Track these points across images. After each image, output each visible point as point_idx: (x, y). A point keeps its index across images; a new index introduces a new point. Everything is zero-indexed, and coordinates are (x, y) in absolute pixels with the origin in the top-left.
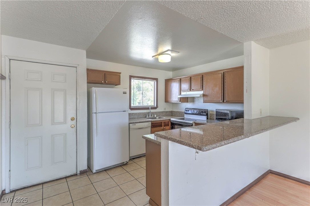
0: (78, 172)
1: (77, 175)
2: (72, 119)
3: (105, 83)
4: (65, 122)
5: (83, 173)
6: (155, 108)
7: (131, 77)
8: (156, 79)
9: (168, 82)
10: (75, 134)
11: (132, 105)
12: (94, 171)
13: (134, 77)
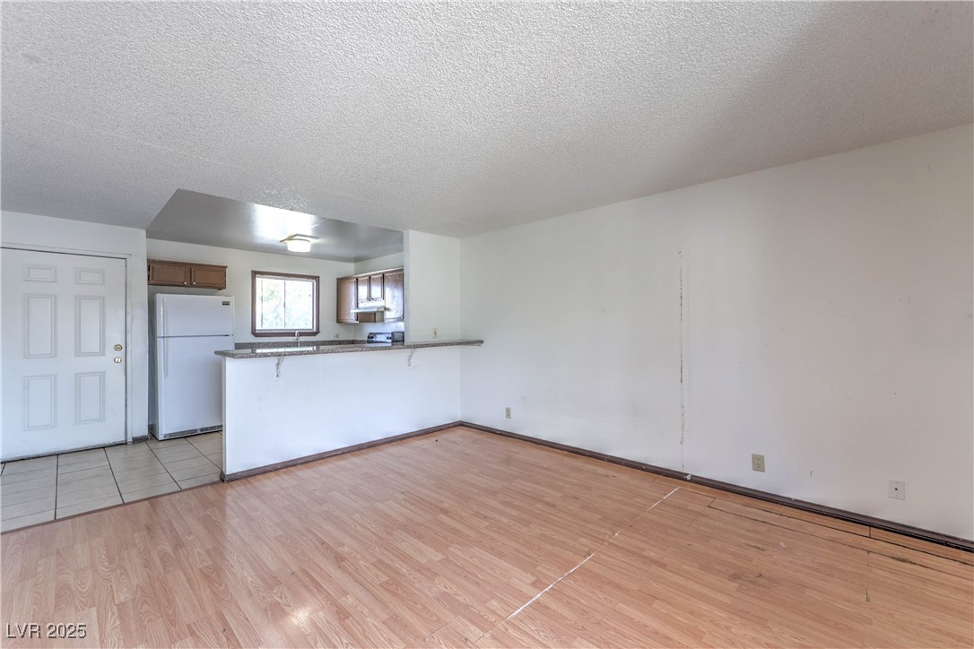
0: (130, 439)
1: (126, 444)
2: (118, 348)
3: (192, 285)
4: (102, 353)
5: (137, 441)
6: (315, 334)
7: (255, 274)
8: (317, 278)
9: (341, 282)
10: (123, 373)
11: (258, 327)
12: (161, 437)
13: (263, 273)
